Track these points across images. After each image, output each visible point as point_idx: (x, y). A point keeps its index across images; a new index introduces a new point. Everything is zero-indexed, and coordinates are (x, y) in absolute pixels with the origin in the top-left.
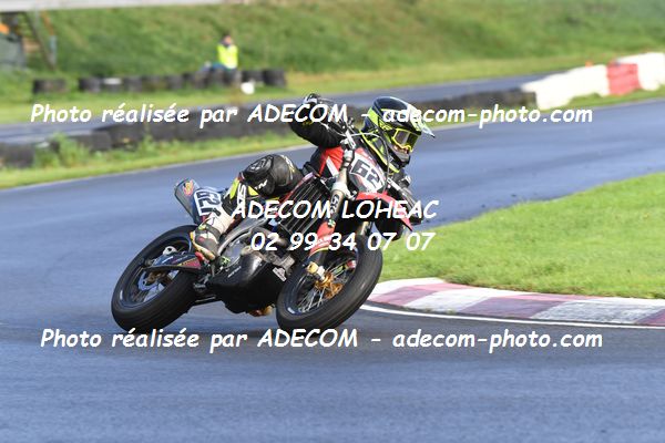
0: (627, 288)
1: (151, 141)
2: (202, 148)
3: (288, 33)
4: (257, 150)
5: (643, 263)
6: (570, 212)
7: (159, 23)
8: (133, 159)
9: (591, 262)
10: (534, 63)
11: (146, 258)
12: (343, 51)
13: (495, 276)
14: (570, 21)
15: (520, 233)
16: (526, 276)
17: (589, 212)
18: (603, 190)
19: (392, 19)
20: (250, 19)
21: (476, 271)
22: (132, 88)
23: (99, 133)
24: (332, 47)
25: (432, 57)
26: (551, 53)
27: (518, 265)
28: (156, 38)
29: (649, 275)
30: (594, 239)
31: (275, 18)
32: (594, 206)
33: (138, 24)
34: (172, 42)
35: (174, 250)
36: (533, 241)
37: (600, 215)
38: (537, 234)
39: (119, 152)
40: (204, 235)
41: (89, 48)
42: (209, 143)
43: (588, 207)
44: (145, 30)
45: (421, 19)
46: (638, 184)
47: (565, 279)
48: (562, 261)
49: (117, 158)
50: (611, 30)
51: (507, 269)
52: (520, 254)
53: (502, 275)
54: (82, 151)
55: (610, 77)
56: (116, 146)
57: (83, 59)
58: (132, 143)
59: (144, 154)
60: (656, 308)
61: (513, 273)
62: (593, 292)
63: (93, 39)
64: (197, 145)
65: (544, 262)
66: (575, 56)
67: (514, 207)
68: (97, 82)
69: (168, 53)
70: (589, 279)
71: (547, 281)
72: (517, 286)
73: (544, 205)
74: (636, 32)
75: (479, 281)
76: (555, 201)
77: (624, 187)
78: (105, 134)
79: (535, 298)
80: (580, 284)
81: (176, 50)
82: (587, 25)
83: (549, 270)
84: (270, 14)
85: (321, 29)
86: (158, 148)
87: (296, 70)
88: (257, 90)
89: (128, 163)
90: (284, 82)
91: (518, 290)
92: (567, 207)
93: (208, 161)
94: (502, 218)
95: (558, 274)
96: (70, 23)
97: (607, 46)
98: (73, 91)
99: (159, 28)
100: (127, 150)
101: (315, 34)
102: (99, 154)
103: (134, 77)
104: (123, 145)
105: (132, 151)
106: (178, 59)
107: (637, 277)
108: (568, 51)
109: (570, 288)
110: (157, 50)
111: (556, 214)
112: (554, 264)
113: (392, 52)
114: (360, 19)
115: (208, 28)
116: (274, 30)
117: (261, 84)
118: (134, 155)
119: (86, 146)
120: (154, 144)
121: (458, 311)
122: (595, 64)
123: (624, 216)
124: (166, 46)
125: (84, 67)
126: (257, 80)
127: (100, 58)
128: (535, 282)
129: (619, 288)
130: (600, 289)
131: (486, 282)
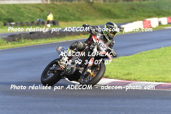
0: (148, 79)
1: (23, 39)
2: (37, 41)
3: (59, 11)
4: (51, 42)
5: (153, 73)
6: (133, 59)
7: (25, 8)
8: (18, 44)
9: (139, 72)
10: (124, 20)
11: (49, 67)
12: (74, 16)
13: (114, 75)
14: (133, 9)
15: (120, 65)
16: (122, 76)
17: (139, 59)
18: (142, 54)
19: (86, 8)
20: (49, 8)
21: (109, 74)
22: (18, 25)
23: (9, 37)
24: (71, 15)
25: (97, 18)
26: (128, 18)
27: (120, 73)
28: (24, 12)
29: (154, 76)
30: (139, 66)
31: (56, 7)
32: (139, 58)
33: (20, 8)
34: (29, 13)
35: (55, 65)
36: (124, 67)
37: (141, 60)
38: (125, 65)
39: (14, 42)
40: (62, 62)
41: (7, 15)
42: (39, 40)
43: (138, 58)
44: (22, 10)
45: (94, 8)
46: (151, 52)
47: (132, 77)
48: (131, 72)
49: (14, 44)
50: (144, 12)
51: (117, 74)
52: (121, 70)
53: (116, 76)
54: (5, 42)
55: (143, 24)
56: (14, 40)
57: (5, 17)
58: (18, 40)
59: (21, 43)
60: (156, 85)
61: (119, 75)
62: (140, 80)
63: (8, 12)
64: (35, 40)
65: (127, 72)
66: (134, 18)
67: (119, 57)
68: (9, 23)
69: (28, 16)
70: (138, 77)
71: (128, 77)
72: (120, 78)
73: (127, 57)
74: (150, 12)
75: (110, 77)
76: (129, 56)
77: (147, 53)
78: (11, 37)
79: (124, 82)
80: (136, 78)
81: (30, 15)
82: (138, 10)
83: (128, 74)
84: (55, 6)
85: (68, 10)
86: (25, 41)
87: (61, 21)
88: (51, 26)
89: (17, 45)
90: (58, 24)
91: (120, 79)
92: (133, 58)
93: (38, 45)
94: (115, 61)
95: (130, 75)
96: (2, 8)
97: (143, 16)
98: (2, 26)
99: (25, 10)
100: (17, 41)
101: (67, 12)
102: (9, 42)
103: (19, 22)
104: (16, 40)
105: (18, 42)
106: (30, 18)
107: (151, 76)
108: (133, 17)
109: (133, 79)
110: (25, 15)
111: (130, 59)
112: (129, 73)
113: (87, 17)
114: (78, 8)
115: (38, 10)
116: (56, 10)
117: (52, 25)
118: (18, 43)
119: (6, 40)
120: (24, 40)
121: (104, 85)
122: (139, 20)
123: (147, 60)
124: (27, 14)
125: (6, 19)
126: (51, 23)
127: (10, 17)
128: (124, 77)
129: (146, 79)
130: (141, 79)
131: (112, 77)
